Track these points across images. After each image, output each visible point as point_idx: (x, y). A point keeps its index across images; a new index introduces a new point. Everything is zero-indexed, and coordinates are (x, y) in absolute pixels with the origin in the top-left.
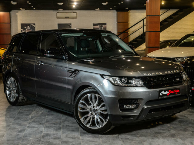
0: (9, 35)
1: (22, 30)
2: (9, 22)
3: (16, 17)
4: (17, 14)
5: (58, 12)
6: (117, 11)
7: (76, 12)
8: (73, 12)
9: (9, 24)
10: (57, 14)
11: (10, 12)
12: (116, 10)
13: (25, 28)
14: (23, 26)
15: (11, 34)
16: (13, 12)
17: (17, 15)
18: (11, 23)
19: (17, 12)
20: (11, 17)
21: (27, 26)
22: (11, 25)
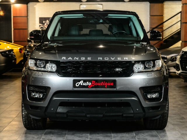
0: (26, 30)
1: (40, 24)
2: (26, 16)
3: (34, 9)
4: (35, 6)
5: (81, 5)
6: (150, 3)
7: (102, 4)
8: (99, 4)
9: (26, 17)
10: (80, 6)
11: (27, 4)
12: (148, 1)
13: (44, 22)
14: (42, 20)
15: (28, 29)
16: (31, 4)
17: (35, 8)
18: (28, 17)
19: (36, 5)
20: (28, 9)
21: (46, 20)
22: (29, 19)
